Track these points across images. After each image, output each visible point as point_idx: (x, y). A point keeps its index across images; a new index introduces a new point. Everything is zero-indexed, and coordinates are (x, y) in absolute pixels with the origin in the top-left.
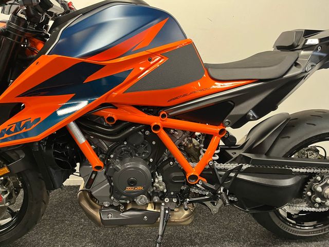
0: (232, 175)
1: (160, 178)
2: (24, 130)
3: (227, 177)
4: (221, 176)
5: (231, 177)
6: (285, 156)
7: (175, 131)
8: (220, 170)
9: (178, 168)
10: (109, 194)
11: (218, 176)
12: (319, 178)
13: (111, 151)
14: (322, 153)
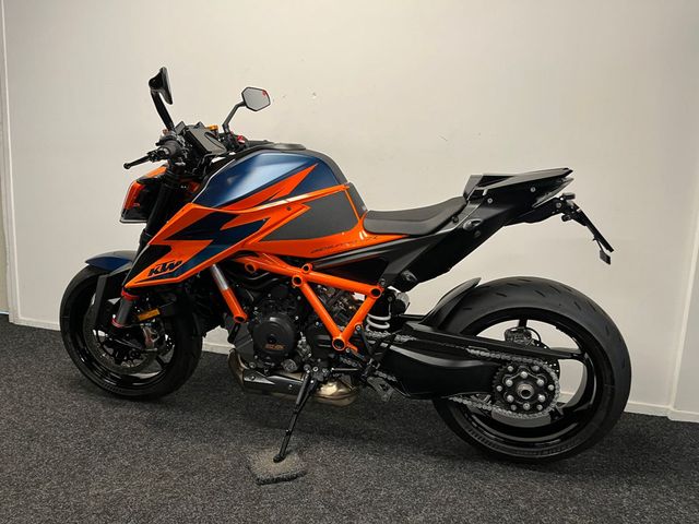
0: (384, 345)
1: (304, 339)
2: (168, 271)
3: (377, 347)
4: (371, 345)
5: (382, 348)
6: (464, 333)
7: (323, 286)
8: (371, 338)
9: (325, 330)
10: (253, 353)
11: (367, 346)
12: (510, 368)
13: (256, 303)
14: (534, 336)
